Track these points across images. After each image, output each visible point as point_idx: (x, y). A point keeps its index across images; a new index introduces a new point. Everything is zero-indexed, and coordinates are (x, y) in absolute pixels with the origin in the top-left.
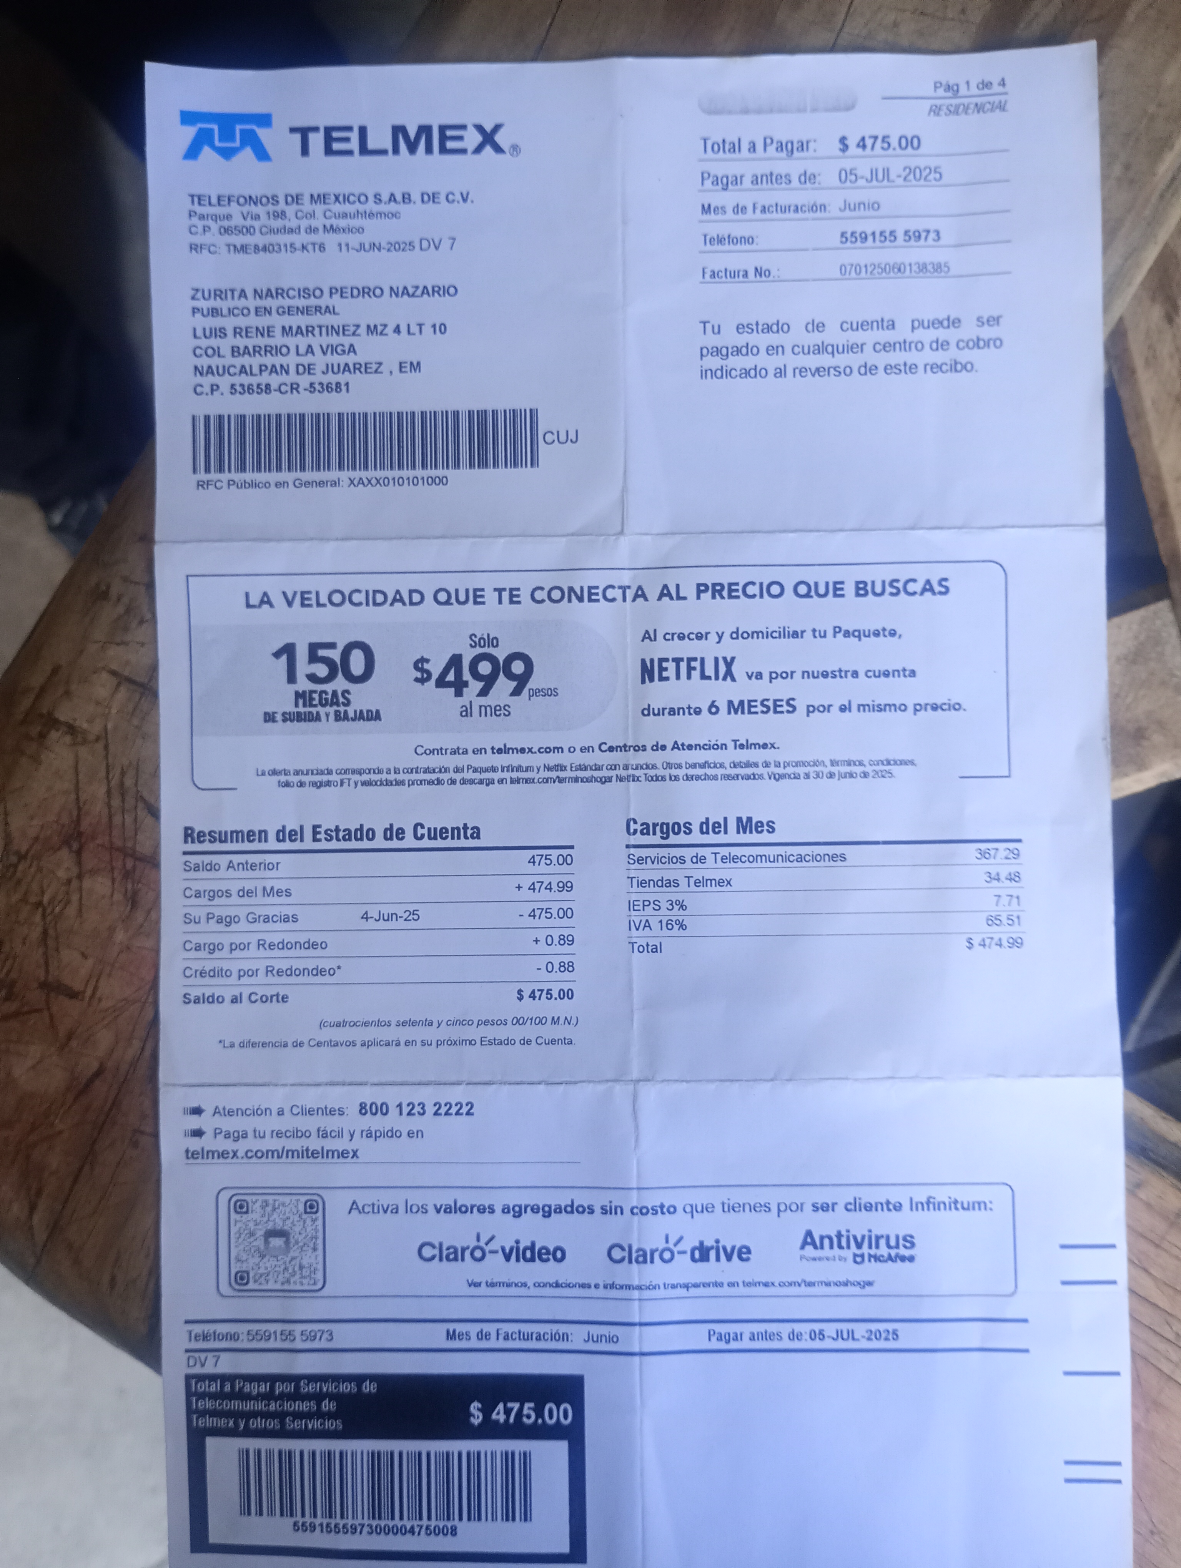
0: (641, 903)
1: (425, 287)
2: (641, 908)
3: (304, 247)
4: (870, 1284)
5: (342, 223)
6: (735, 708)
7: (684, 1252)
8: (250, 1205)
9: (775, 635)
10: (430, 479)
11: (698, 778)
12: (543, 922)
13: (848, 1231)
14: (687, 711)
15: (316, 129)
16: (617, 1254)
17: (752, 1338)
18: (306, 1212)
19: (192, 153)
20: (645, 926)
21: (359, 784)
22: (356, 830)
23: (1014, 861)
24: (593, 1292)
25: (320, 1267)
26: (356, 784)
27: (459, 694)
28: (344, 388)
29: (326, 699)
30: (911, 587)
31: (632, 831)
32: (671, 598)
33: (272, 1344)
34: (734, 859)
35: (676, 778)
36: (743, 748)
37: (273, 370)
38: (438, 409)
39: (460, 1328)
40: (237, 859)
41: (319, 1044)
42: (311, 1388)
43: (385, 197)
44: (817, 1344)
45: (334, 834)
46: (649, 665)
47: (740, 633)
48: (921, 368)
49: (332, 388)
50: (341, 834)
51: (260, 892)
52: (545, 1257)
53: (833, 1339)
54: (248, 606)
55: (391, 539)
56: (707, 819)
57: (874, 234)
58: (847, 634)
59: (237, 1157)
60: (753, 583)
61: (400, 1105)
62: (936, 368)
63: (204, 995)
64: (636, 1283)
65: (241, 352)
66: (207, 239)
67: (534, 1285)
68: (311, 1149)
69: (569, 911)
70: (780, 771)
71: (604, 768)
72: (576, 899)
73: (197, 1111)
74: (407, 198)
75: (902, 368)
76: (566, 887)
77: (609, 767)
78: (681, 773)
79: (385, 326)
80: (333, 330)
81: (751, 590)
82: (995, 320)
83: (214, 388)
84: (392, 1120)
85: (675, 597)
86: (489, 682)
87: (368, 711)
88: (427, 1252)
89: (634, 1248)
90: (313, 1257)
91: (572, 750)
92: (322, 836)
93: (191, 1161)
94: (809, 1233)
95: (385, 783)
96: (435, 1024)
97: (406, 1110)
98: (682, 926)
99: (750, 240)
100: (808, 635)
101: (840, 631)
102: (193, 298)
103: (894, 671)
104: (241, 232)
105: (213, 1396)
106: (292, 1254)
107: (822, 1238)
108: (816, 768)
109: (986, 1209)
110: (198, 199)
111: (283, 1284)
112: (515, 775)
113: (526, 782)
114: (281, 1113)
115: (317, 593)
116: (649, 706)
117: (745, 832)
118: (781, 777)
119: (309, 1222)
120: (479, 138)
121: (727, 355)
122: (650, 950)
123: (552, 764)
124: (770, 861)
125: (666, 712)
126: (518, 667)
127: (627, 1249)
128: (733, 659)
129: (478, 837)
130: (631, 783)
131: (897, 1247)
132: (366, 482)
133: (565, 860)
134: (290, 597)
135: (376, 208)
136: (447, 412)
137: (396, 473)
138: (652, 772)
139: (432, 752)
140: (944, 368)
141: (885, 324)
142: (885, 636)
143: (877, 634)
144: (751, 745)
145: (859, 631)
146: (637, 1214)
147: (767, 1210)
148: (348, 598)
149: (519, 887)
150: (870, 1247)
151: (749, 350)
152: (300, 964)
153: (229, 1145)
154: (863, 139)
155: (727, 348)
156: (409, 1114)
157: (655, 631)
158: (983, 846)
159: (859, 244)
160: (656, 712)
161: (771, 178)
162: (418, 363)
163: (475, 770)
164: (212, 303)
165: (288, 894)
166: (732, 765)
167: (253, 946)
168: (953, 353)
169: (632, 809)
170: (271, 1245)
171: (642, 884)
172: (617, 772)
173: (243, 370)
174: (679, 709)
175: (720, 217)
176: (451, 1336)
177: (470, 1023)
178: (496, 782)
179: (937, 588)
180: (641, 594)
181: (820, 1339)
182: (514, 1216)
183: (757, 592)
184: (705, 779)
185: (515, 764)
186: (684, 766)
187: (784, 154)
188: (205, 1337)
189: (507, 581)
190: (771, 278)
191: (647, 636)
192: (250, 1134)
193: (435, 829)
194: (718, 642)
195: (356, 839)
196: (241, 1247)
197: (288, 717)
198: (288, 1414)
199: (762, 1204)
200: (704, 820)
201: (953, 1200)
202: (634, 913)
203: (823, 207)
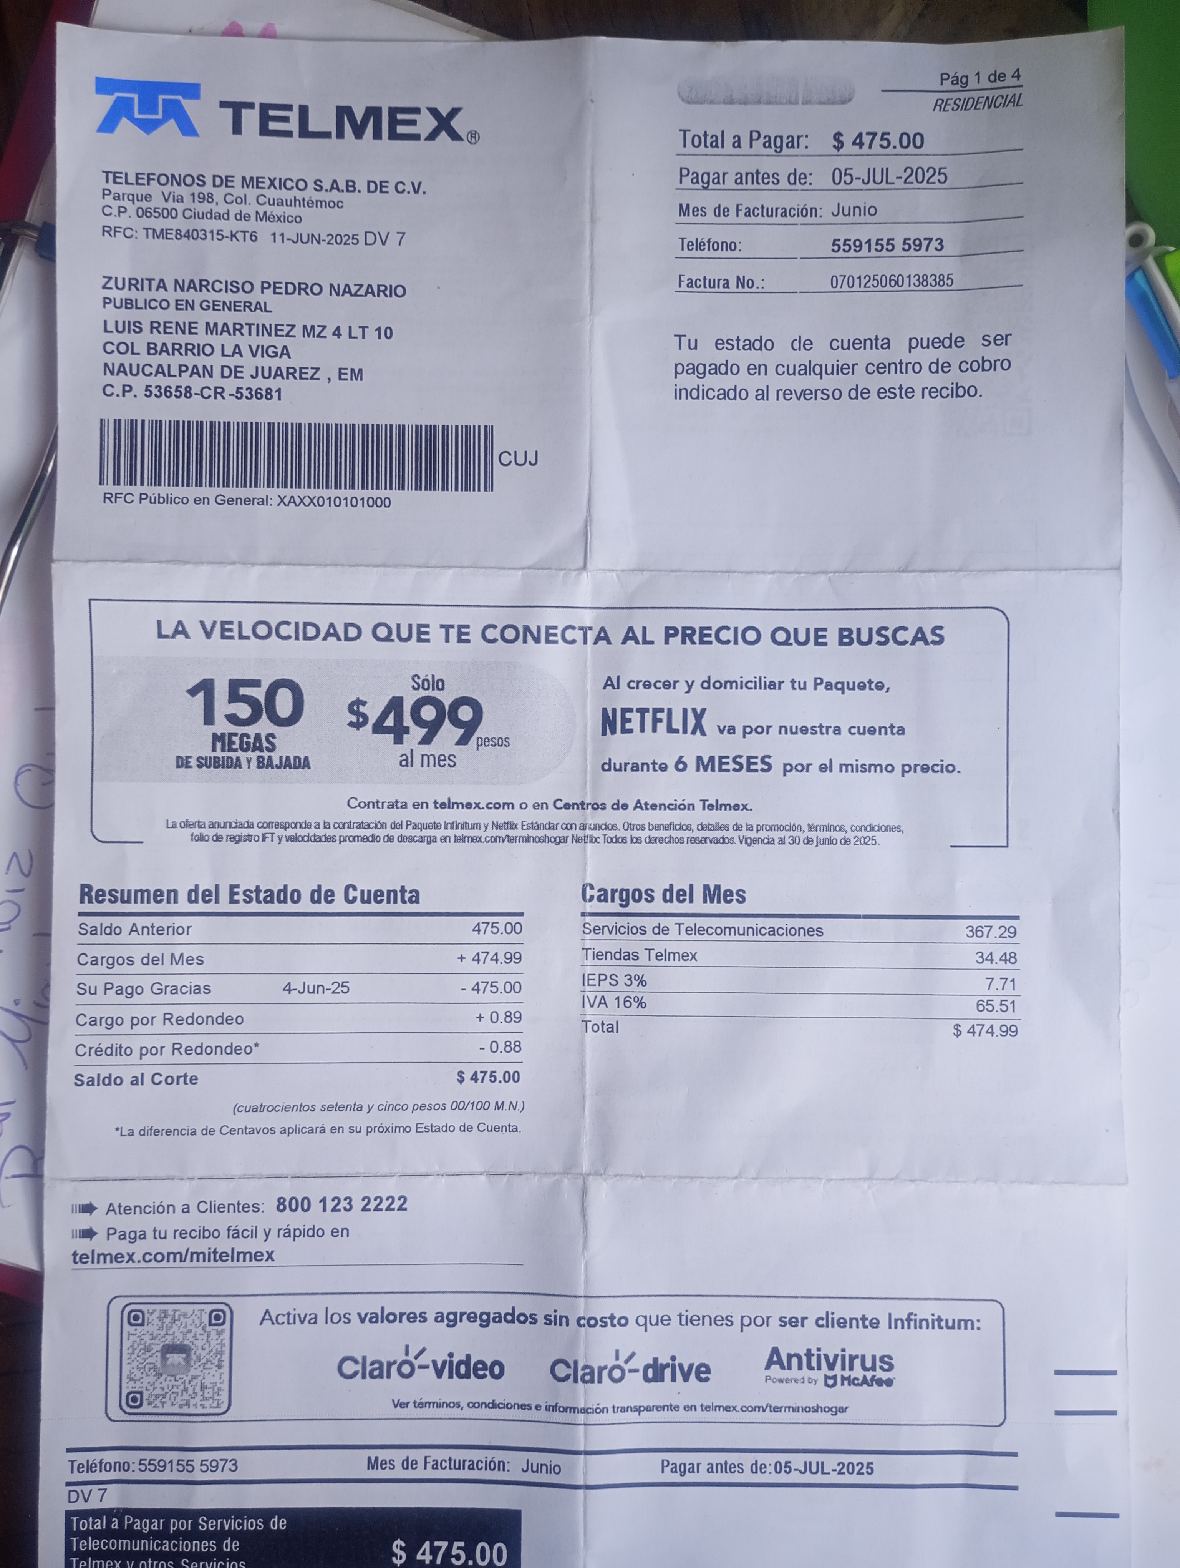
0: (596, 977)
1: (370, 286)
2: (596, 982)
3: (233, 235)
4: (843, 1410)
5: (278, 211)
6: (705, 764)
7: (636, 1371)
8: (146, 1316)
9: (750, 685)
10: (371, 500)
11: (662, 840)
12: (488, 997)
13: (819, 1349)
14: (651, 767)
15: (251, 106)
16: (561, 1371)
17: (710, 1470)
18: (210, 1324)
19: (108, 125)
20: (600, 1003)
21: (284, 839)
22: (279, 891)
23: (1008, 940)
24: (533, 1414)
25: (225, 1386)
26: (280, 840)
27: (398, 740)
28: (275, 395)
29: (248, 743)
30: (901, 635)
31: (588, 897)
32: (637, 642)
33: (167, 1475)
34: (700, 931)
35: (638, 840)
36: (712, 809)
37: (195, 371)
38: (382, 422)
39: (383, 1455)
40: (141, 921)
41: (232, 1131)
42: (211, 1525)
43: (327, 185)
44: (783, 1478)
45: (254, 894)
46: (610, 715)
47: (712, 682)
48: (918, 392)
49: (262, 395)
50: (262, 895)
51: (167, 959)
52: (481, 1373)
53: (801, 1472)
54: (160, 636)
55: (326, 565)
56: (671, 886)
57: (869, 241)
58: (829, 686)
59: (133, 1262)
60: (728, 628)
61: (324, 1200)
62: (934, 392)
63: (99, 1075)
64: (581, 1405)
65: (159, 349)
66: (123, 221)
67: (468, 1405)
68: (219, 1251)
69: (517, 985)
70: (753, 835)
71: (559, 826)
72: (525, 973)
73: (88, 1209)
74: (351, 186)
75: (897, 392)
76: (514, 958)
77: (564, 826)
78: (644, 834)
79: (324, 327)
80: (264, 329)
81: (724, 635)
82: (1003, 339)
83: (127, 389)
84: (315, 1217)
85: (641, 642)
86: (433, 728)
87: (295, 758)
88: (349, 1367)
89: (581, 1365)
90: (217, 1375)
91: (524, 806)
92: (240, 897)
93: (79, 1265)
94: (775, 1351)
95: (313, 839)
96: (365, 1109)
97: (330, 1205)
98: (641, 1004)
99: (731, 246)
100: (787, 686)
101: (821, 683)
102: (104, 287)
103: (880, 728)
104: (161, 215)
105: (97, 1535)
106: (193, 1372)
107: (790, 1357)
108: (791, 833)
109: (972, 1328)
110: (114, 176)
111: (181, 1406)
112: (459, 833)
113: (472, 841)
114: (186, 1209)
115: (240, 624)
116: (610, 760)
117: (712, 902)
118: (754, 841)
119: (214, 1335)
120: (434, 123)
121: (704, 373)
122: (605, 1030)
123: (501, 822)
124: (739, 934)
125: (629, 767)
126: (466, 713)
127: (572, 1366)
128: (703, 711)
129: (417, 902)
130: (589, 845)
131: (873, 1368)
132: (298, 501)
133: (513, 928)
134: (209, 628)
135: (317, 196)
136: (391, 426)
137: (333, 492)
138: (611, 833)
139: (367, 805)
140: (945, 392)
141: (880, 343)
142: (871, 689)
143: (862, 687)
144: (721, 805)
145: (843, 683)
146: (584, 1326)
147: (729, 1323)
148: (274, 631)
149: (462, 958)
150: (843, 1369)
151: (728, 368)
152: (212, 1041)
153: (124, 1247)
154: (860, 135)
155: (704, 365)
156: (334, 1210)
157: (618, 677)
158: (975, 923)
159: (852, 253)
160: (618, 767)
161: (757, 177)
162: (360, 370)
163: (415, 827)
164: (125, 294)
165: (201, 962)
166: (700, 827)
167: (159, 1020)
168: (955, 375)
169: (588, 874)
170: (169, 1362)
171: (598, 956)
172: (573, 832)
173: (160, 370)
174: (643, 764)
175: (699, 219)
176: (373, 1464)
177: (404, 1108)
178: (438, 840)
179: (930, 638)
180: (603, 636)
181: (785, 1471)
182: (448, 1325)
183: (732, 639)
184: (670, 842)
185: (460, 821)
186: (647, 827)
187: (771, 151)
188: (90, 1468)
189: (456, 617)
190: (754, 289)
191: (610, 683)
192: (149, 1235)
193: (369, 891)
194: (688, 692)
195: (279, 901)
196: (135, 1364)
197: (203, 762)
198: (184, 1555)
199: (724, 1317)
200: (668, 887)
201: (936, 1317)
202: (588, 988)
203: (814, 211)
